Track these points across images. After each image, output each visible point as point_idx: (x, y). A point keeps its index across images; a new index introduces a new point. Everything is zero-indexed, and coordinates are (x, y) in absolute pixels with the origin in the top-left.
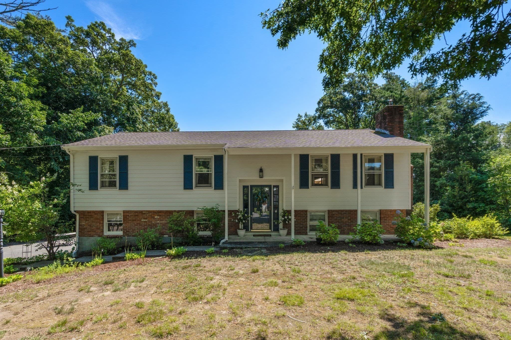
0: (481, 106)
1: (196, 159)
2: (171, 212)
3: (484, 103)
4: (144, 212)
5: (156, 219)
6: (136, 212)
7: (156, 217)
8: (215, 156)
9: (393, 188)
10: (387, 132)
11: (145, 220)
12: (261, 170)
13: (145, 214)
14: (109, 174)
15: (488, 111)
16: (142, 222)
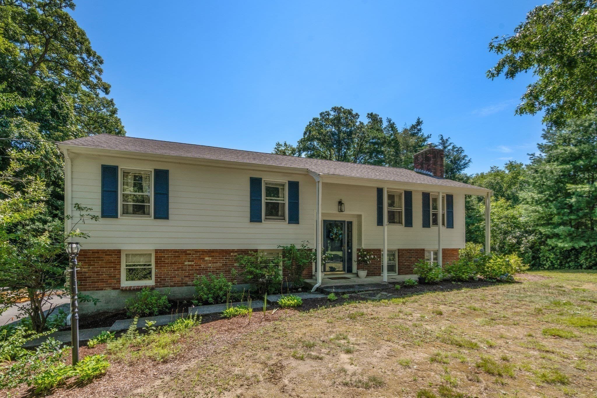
0: (463, 159)
1: (266, 184)
2: (227, 252)
3: (465, 156)
4: (188, 252)
5: (207, 261)
6: (175, 251)
7: (207, 258)
8: (289, 181)
9: (453, 228)
10: (431, 174)
11: (190, 263)
12: (340, 203)
13: (190, 254)
14: (134, 195)
15: (469, 164)
16: (186, 265)
